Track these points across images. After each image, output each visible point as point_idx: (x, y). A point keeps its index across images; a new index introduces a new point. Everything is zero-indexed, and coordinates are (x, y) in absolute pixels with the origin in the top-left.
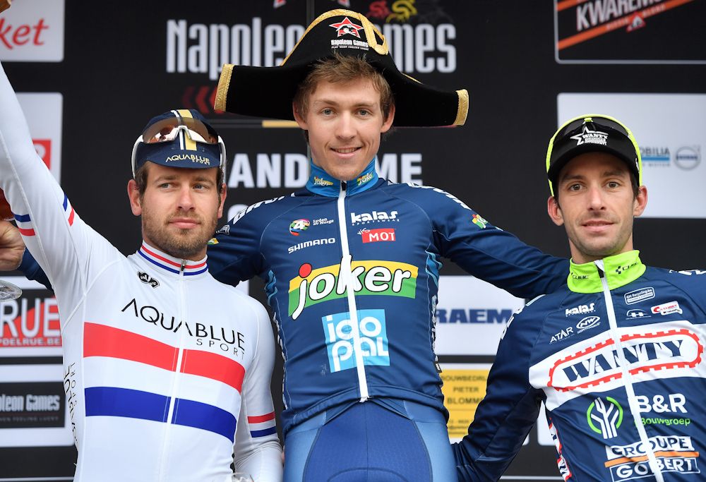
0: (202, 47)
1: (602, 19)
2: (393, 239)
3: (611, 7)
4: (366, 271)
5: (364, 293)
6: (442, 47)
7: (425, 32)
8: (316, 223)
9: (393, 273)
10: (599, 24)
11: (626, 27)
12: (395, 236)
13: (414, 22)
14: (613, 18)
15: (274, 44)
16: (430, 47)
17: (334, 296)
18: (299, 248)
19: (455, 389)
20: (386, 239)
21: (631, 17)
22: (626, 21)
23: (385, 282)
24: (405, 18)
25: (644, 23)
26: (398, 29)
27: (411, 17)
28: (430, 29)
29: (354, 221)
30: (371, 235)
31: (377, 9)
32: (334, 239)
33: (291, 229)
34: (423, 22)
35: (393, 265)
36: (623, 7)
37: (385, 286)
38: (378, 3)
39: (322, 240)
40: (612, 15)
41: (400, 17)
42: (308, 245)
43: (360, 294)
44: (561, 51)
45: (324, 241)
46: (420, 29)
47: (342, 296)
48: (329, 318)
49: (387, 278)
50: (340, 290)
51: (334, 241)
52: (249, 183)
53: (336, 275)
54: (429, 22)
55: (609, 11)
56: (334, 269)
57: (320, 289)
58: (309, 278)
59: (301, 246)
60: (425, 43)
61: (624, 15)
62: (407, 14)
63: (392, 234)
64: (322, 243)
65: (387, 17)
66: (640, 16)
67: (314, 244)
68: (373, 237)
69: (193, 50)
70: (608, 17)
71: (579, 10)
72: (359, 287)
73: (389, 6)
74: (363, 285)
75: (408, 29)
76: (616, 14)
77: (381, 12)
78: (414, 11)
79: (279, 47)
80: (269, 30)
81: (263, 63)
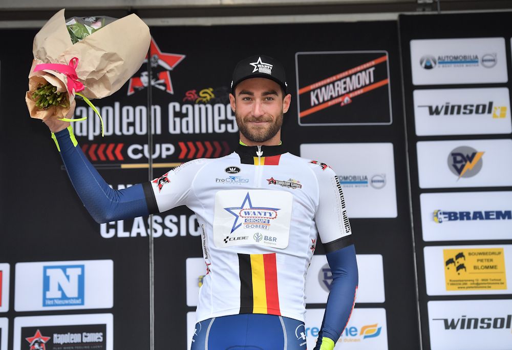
0: (84, 120)
1: (326, 99)
3: (331, 92)
6: (230, 117)
7: (219, 108)
10: (324, 102)
11: (340, 103)
13: (213, 103)
14: (332, 98)
15: (128, 117)
16: (223, 117)
19: (478, 260)
21: (343, 97)
22: (340, 100)
24: (207, 100)
25: (351, 101)
26: (203, 107)
27: (211, 99)
28: (222, 106)
31: (191, 95)
34: (218, 103)
36: (338, 91)
38: (190, 92)
40: (331, 96)
41: (204, 100)
44: (301, 119)
46: (216, 107)
54: (222, 103)
55: (330, 94)
60: (220, 115)
61: (339, 96)
62: (209, 98)
65: (196, 100)
66: (349, 97)
70: (329, 98)
71: (312, 93)
73: (198, 93)
75: (209, 107)
76: (334, 96)
77: (192, 97)
78: (213, 96)
79: (131, 120)
80: (125, 109)
81: (121, 130)
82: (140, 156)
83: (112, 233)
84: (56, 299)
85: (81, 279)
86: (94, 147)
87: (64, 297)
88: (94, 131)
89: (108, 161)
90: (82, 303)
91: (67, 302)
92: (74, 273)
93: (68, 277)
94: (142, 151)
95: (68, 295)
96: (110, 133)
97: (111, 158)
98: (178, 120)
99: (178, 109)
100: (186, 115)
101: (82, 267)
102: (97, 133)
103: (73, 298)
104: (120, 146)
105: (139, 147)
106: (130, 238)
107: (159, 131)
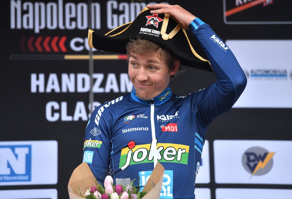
0: (31, 15)
2: (176, 131)
4: (164, 149)
5: (163, 161)
8: (138, 116)
9: (177, 150)
10: (248, 2)
11: (263, 3)
12: (178, 128)
13: (146, 2)
15: (71, 13)
17: (146, 161)
18: (128, 131)
20: (173, 131)
22: (262, 0)
23: (173, 156)
26: (138, 5)
29: (158, 119)
30: (166, 128)
32: (148, 128)
33: (125, 120)
35: (177, 146)
37: (173, 158)
39: (141, 128)
42: (134, 130)
43: (160, 161)
44: (227, 17)
45: (142, 129)
47: (151, 162)
48: (143, 173)
49: (174, 153)
50: (150, 158)
51: (148, 130)
52: (57, 90)
53: (148, 150)
56: (147, 146)
57: (139, 157)
58: (134, 150)
59: (130, 130)
63: (176, 127)
64: (141, 130)
67: (137, 130)
68: (168, 128)
69: (25, 17)
72: (160, 158)
74: (162, 156)
79: (73, 15)
80: (68, 6)
81: (64, 24)
82: (81, 48)
83: (57, 116)
84: (5, 175)
85: (28, 158)
86: (40, 39)
87: (13, 173)
88: (40, 24)
89: (52, 52)
90: (30, 179)
91: (15, 178)
92: (22, 152)
93: (16, 156)
94: (83, 44)
95: (17, 171)
96: (55, 26)
97: (56, 49)
98: (115, 17)
99: (115, 6)
100: (123, 12)
101: (30, 147)
102: (43, 26)
103: (21, 175)
104: (63, 39)
105: (81, 40)
106: (73, 122)
107: (98, 26)
